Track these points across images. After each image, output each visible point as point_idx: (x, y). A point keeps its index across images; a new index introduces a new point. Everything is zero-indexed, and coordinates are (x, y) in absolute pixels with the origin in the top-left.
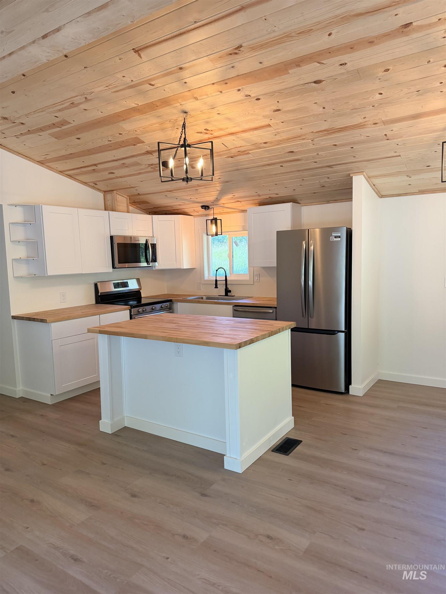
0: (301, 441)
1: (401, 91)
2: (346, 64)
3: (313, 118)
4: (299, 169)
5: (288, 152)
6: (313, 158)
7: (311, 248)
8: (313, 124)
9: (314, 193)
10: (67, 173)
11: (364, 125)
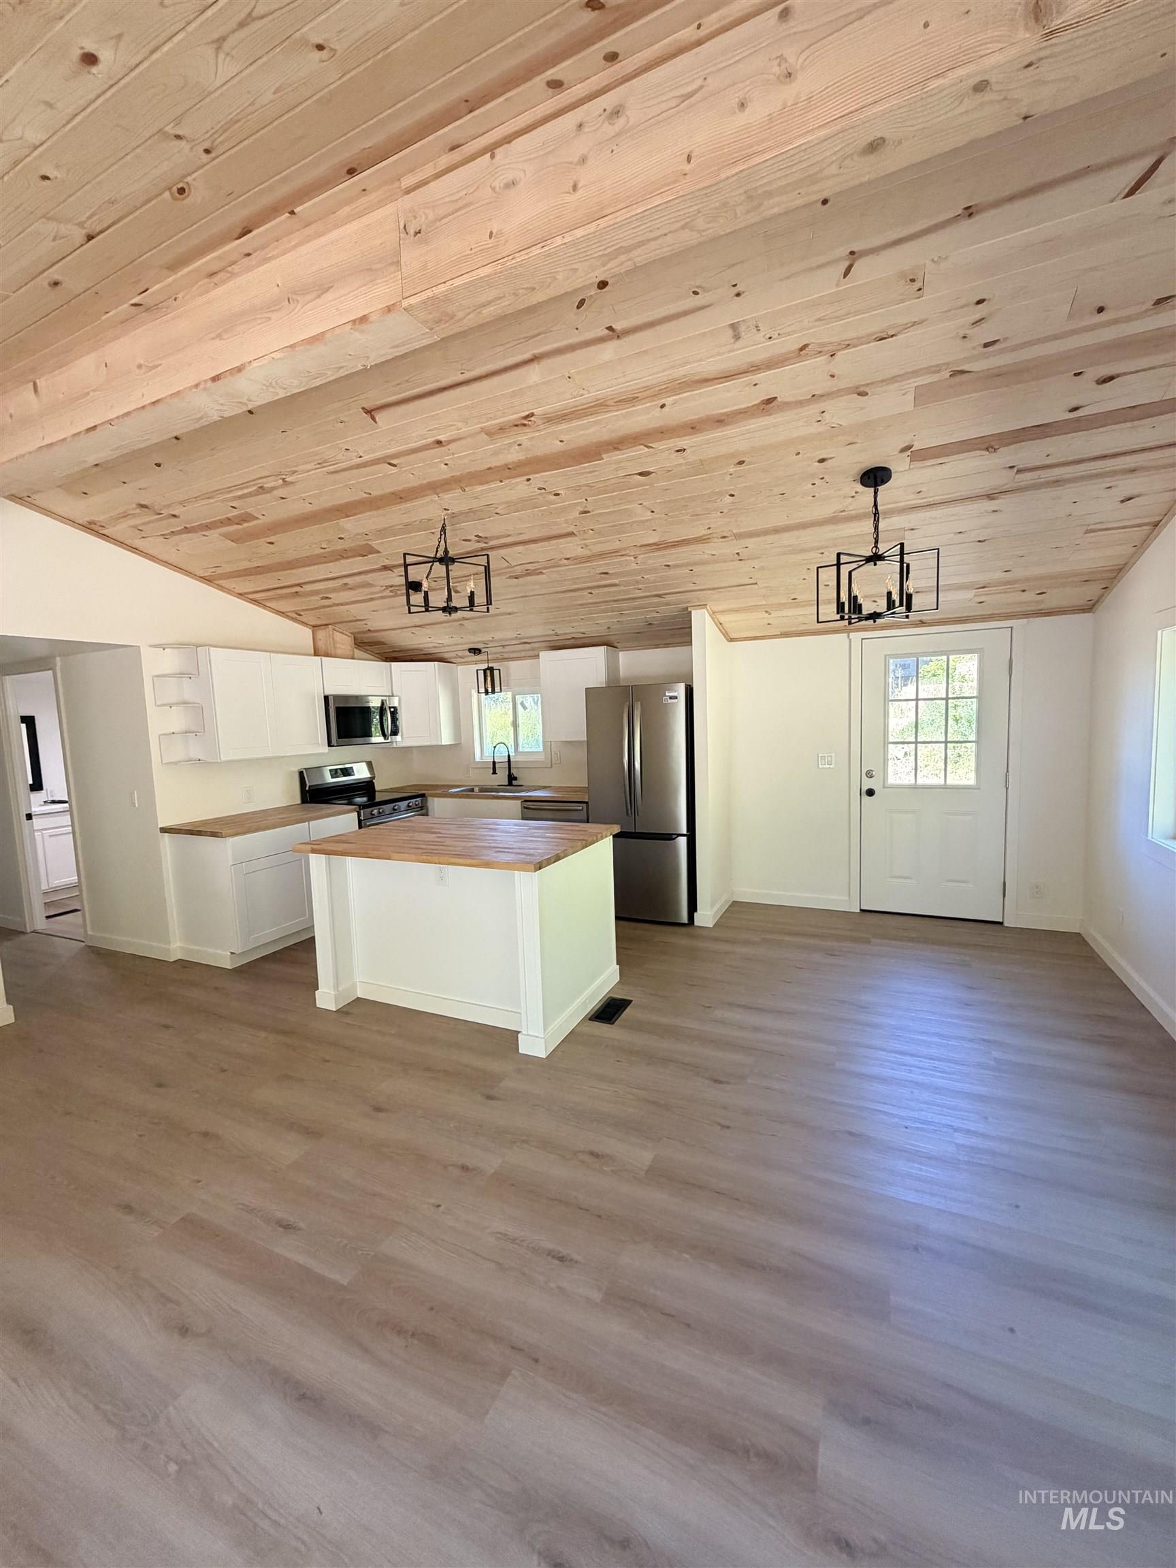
0: (630, 1002)
1: (759, 492)
2: (684, 450)
3: (637, 525)
4: (615, 598)
6: (636, 582)
7: (637, 713)
8: (636, 535)
9: (638, 633)
10: (251, 596)
11: (709, 538)
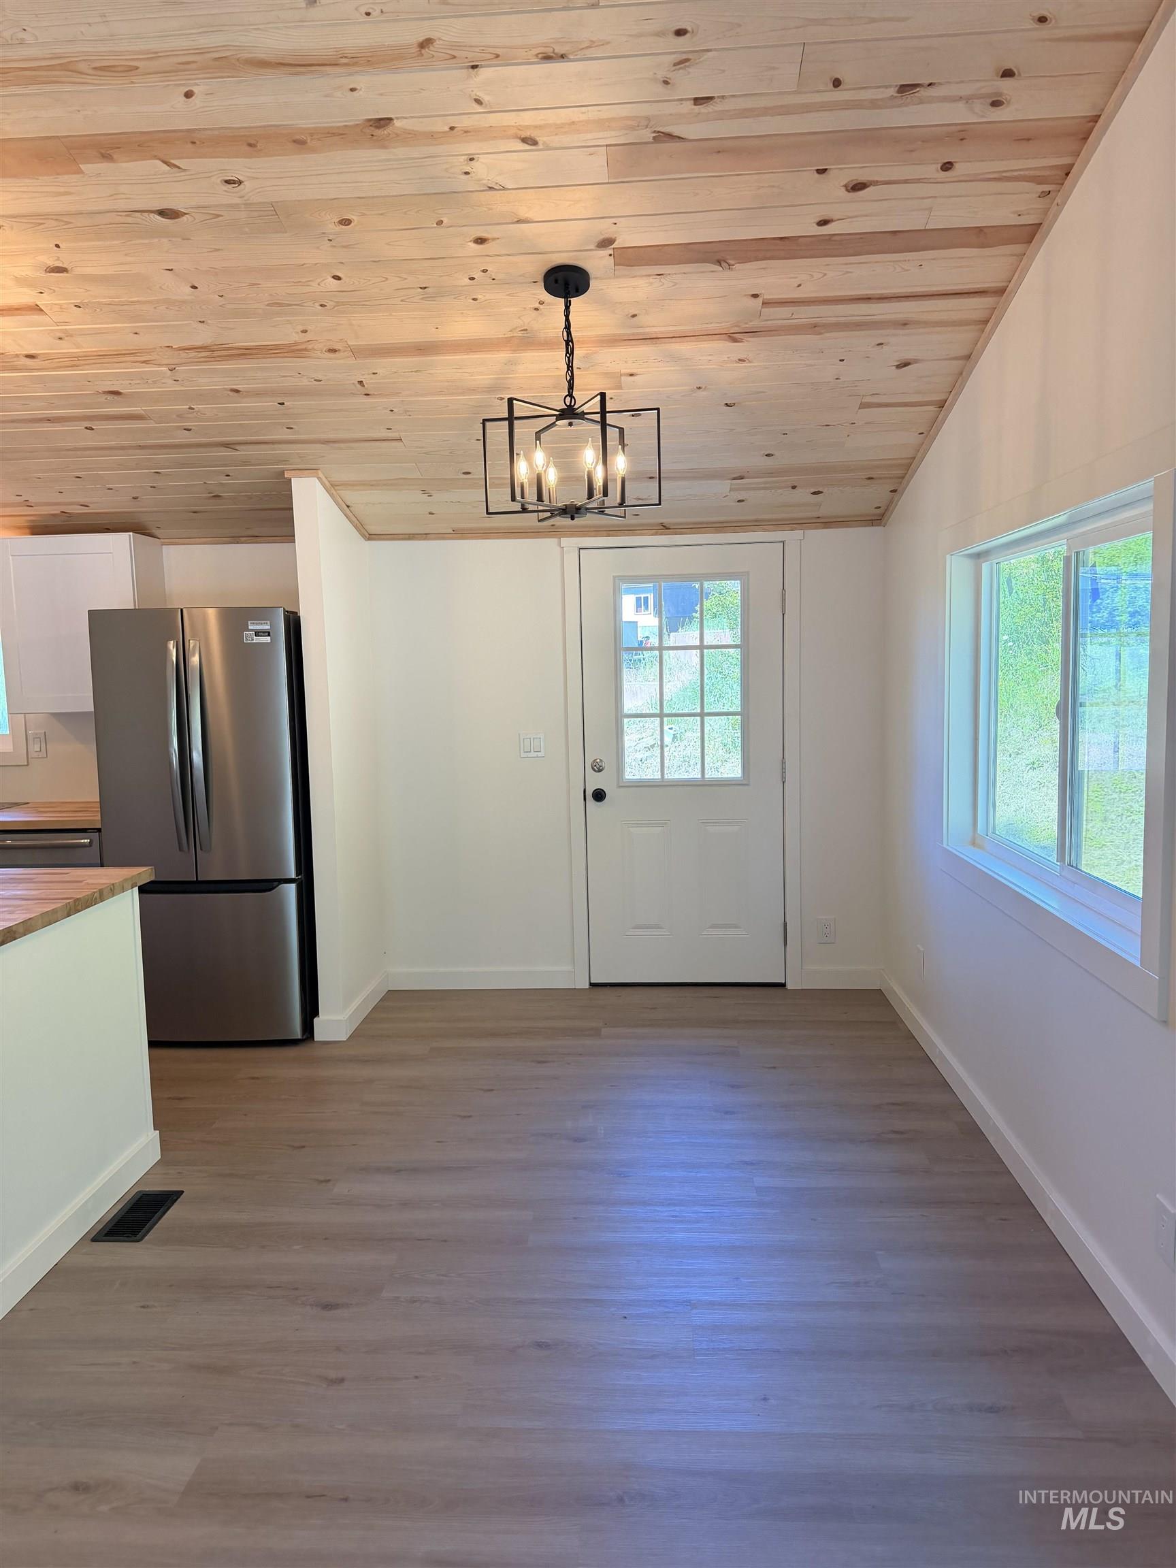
0: (180, 1193)
1: (384, 279)
2: (240, 182)
3: (167, 308)
4: (141, 443)
5: (105, 392)
6: (178, 416)
7: (193, 662)
8: (166, 326)
9: (194, 512)
11: (305, 350)
